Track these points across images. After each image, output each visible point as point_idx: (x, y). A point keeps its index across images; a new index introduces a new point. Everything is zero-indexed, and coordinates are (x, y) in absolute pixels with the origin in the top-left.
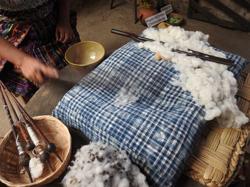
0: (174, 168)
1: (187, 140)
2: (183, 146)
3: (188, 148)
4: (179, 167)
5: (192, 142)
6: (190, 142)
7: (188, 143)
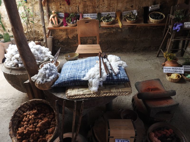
0: (61, 81)
1: (71, 78)
2: (68, 78)
3: (69, 80)
4: (63, 82)
5: (72, 80)
6: (71, 80)
7: (70, 79)
